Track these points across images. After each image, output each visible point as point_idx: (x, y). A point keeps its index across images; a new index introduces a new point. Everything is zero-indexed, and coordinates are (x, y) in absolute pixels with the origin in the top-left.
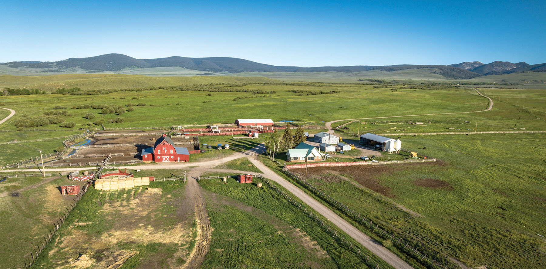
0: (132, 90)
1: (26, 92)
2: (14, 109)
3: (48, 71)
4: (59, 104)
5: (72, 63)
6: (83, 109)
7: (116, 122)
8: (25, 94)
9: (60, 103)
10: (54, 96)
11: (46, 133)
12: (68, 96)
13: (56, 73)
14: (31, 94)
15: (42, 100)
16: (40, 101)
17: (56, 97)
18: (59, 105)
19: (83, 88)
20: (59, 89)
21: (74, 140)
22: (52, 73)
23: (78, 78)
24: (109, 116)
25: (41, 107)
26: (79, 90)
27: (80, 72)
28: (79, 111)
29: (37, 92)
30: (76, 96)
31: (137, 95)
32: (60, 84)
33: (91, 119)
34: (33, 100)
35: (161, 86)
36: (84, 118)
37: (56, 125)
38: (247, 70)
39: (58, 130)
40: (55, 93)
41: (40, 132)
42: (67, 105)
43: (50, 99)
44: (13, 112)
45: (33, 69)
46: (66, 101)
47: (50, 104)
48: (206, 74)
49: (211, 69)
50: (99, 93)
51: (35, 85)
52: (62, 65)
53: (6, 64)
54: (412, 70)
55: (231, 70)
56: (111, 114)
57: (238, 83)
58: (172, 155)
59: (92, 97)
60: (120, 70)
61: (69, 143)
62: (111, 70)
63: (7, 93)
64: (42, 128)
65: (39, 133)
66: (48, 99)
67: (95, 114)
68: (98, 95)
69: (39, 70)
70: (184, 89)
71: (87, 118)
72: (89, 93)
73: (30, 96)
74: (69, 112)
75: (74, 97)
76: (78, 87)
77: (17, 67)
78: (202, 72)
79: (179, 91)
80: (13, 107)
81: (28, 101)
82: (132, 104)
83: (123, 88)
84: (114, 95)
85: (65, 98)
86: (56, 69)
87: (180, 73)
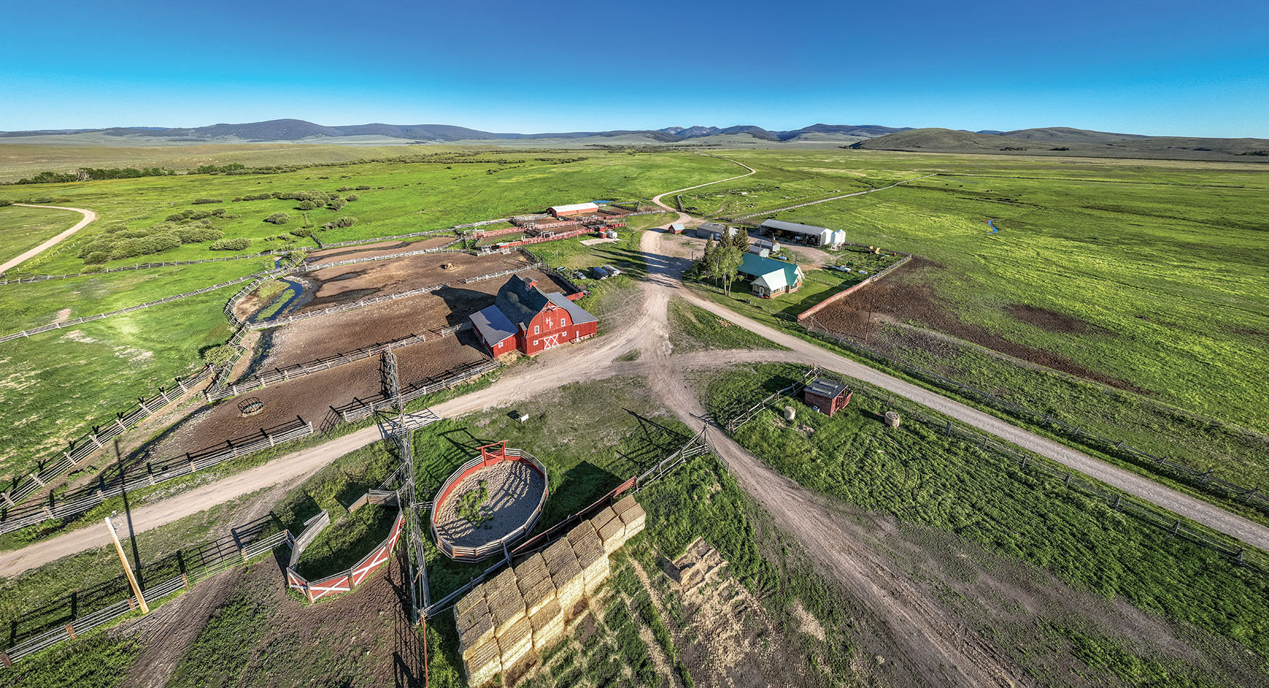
0: (333, 165)
1: (131, 174)
2: (94, 209)
3: (180, 141)
4: (205, 193)
5: (221, 131)
6: (256, 201)
7: (339, 226)
8: (129, 177)
9: (206, 190)
10: (193, 179)
11: (171, 273)
12: (222, 178)
13: (195, 143)
14: (144, 176)
15: (167, 186)
16: (162, 188)
17: (197, 180)
18: (203, 195)
19: (247, 164)
20: (201, 167)
21: (256, 291)
22: (188, 143)
23: (236, 150)
24: (316, 212)
25: (163, 200)
26: (242, 167)
27: (236, 141)
28: (250, 206)
29: (156, 173)
30: (237, 177)
31: (345, 172)
32: (206, 159)
33: (282, 223)
34: (146, 186)
35: (374, 158)
36: (266, 221)
37: (199, 246)
38: (464, 138)
39: (205, 258)
40: (195, 173)
41: (152, 270)
42: (221, 195)
43: (184, 183)
44: (89, 216)
45: (152, 138)
46: (218, 188)
47: (185, 193)
48: (417, 143)
49: (424, 138)
50: (279, 171)
51: (153, 162)
52: (202, 133)
53: (99, 130)
54: (628, 135)
55: (447, 138)
56: (320, 209)
57: (467, 152)
58: (564, 329)
59: (267, 178)
60: (299, 138)
61: (243, 303)
62: (286, 139)
63: (86, 176)
64: (161, 258)
65: (151, 273)
66: (180, 184)
67: (287, 210)
68: (278, 173)
69: (163, 139)
70: (408, 161)
71: (274, 223)
72: (259, 171)
73: (142, 179)
74: (228, 208)
75: (232, 178)
76: (238, 163)
77: (121, 135)
78: (413, 141)
79: (402, 165)
80: (93, 205)
81: (135, 190)
82: (347, 187)
83: (317, 163)
84: (306, 173)
85: (215, 181)
86: (195, 138)
87: (385, 141)
